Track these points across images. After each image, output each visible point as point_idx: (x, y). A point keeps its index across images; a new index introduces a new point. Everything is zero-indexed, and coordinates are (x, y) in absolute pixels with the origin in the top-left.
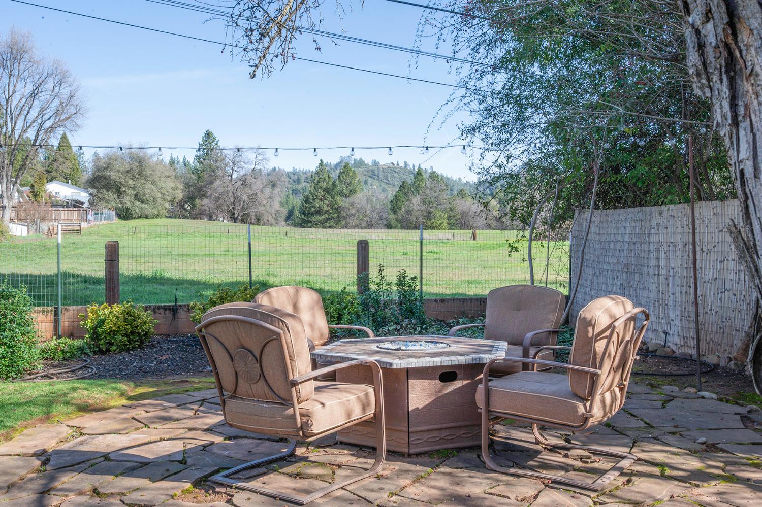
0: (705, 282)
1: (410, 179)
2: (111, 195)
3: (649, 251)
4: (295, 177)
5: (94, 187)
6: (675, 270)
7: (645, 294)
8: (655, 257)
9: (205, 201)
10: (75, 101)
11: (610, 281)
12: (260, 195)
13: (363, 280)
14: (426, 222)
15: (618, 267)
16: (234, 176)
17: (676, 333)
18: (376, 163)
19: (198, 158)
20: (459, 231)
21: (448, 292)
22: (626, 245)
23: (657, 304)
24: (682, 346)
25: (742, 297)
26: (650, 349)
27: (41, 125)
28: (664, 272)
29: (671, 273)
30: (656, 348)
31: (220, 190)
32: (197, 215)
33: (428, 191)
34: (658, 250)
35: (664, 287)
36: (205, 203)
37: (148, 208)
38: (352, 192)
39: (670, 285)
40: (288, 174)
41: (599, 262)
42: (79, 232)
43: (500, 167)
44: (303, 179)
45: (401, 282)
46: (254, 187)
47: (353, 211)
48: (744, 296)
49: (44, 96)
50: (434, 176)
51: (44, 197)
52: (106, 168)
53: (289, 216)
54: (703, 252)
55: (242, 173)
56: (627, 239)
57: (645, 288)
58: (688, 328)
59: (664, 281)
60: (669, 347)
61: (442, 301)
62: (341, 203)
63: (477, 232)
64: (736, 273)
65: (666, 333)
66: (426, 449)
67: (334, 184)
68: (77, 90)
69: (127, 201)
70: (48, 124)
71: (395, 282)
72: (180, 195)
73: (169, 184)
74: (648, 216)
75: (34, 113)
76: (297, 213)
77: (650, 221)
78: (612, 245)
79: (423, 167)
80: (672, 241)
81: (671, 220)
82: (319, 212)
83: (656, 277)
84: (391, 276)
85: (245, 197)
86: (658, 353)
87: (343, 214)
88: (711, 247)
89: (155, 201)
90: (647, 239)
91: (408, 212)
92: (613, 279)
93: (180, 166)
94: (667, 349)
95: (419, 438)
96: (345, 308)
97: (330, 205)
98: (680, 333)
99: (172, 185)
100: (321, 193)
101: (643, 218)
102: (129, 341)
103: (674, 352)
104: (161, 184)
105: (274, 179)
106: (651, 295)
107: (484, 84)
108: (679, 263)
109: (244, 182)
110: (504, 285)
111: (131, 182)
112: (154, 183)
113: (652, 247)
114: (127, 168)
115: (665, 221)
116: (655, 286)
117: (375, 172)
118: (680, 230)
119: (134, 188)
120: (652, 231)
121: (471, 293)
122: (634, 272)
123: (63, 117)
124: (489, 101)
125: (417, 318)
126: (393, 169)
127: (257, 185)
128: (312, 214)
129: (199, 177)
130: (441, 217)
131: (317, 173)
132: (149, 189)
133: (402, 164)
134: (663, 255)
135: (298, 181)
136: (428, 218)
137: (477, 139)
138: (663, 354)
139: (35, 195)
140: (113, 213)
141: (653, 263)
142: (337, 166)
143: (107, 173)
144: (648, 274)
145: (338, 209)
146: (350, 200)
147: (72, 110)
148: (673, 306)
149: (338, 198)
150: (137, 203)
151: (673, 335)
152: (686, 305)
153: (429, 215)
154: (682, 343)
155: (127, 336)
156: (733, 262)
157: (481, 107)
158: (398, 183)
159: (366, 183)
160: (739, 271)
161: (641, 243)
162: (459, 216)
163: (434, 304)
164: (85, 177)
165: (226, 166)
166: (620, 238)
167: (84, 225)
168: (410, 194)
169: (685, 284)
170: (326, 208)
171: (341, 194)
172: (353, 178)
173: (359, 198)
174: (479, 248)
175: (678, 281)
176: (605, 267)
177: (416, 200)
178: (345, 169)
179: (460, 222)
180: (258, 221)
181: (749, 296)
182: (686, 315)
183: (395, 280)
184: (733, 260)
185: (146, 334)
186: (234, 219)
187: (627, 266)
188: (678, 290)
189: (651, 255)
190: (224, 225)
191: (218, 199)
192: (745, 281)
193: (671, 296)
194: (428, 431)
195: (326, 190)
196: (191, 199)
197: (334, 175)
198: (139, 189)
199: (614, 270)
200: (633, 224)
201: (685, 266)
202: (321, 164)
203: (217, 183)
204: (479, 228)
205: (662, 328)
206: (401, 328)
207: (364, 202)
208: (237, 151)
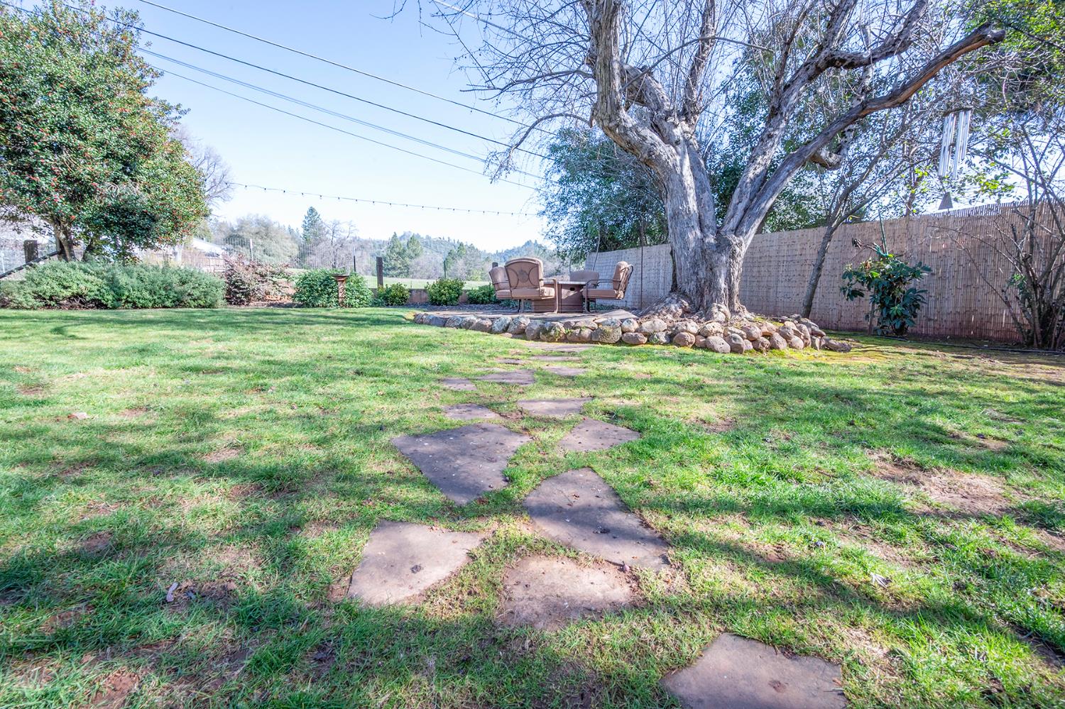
1: (455, 249)
5: (231, 243)
9: (313, 257)
16: (334, 240)
18: (428, 237)
19: (304, 227)
31: (324, 250)
33: (468, 257)
38: (417, 255)
44: (383, 244)
46: (350, 248)
47: (418, 268)
50: (472, 247)
52: (239, 230)
55: (340, 238)
62: (409, 263)
67: (404, 249)
69: (259, 255)
72: (296, 252)
73: (287, 244)
82: (394, 268)
85: (343, 256)
87: (411, 270)
89: (279, 256)
91: (456, 270)
93: (295, 233)
97: (401, 264)
99: (290, 245)
100: (394, 256)
104: (282, 244)
105: (362, 246)
109: (342, 245)
111: (259, 242)
112: (277, 243)
114: (256, 230)
117: (428, 243)
119: (262, 246)
126: (440, 242)
127: (352, 247)
128: (390, 269)
129: (307, 240)
131: (392, 241)
132: (273, 247)
133: (446, 239)
136: (469, 274)
137: (545, 217)
142: (406, 238)
143: (240, 233)
145: (407, 267)
146: (416, 260)
149: (407, 259)
150: (266, 256)
165: (327, 233)
168: (456, 258)
170: (399, 266)
171: (410, 257)
172: (416, 246)
173: (422, 260)
177: (460, 262)
178: (413, 240)
191: (324, 257)
195: (399, 253)
197: (404, 242)
198: (267, 246)
203: (322, 245)
207: (425, 263)
208: (336, 224)
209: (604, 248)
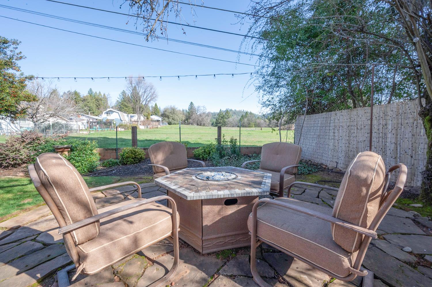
0: (358, 142)
1: (244, 114)
2: (166, 119)
3: (329, 130)
4: (214, 114)
5: (162, 117)
6: (342, 137)
7: (327, 146)
8: (332, 132)
9: (190, 120)
10: (155, 93)
11: (311, 142)
12: (204, 119)
13: (219, 139)
14: (249, 125)
15: (315, 136)
16: (198, 114)
17: (342, 163)
18: (235, 110)
19: (189, 109)
20: (257, 128)
21: (252, 145)
22: (319, 128)
23: (332, 151)
24: (345, 168)
25: (380, 149)
26: (330, 169)
27: (147, 100)
28: (337, 138)
29: (340, 138)
30: (332, 168)
31: (194, 117)
32: (189, 124)
33: (249, 117)
34: (334, 129)
35: (336, 144)
36: (190, 121)
37: (176, 122)
38: (229, 118)
39: (339, 143)
40: (212, 114)
41: (306, 135)
42: (157, 128)
43: (269, 101)
44: (216, 114)
45: (231, 141)
46: (203, 116)
47: (229, 123)
48: (382, 149)
49: (148, 92)
50: (251, 113)
51: (150, 119)
52: (165, 112)
53: (212, 124)
54: (358, 129)
55: (200, 113)
56: (319, 125)
57: (327, 144)
58: (348, 161)
59: (337, 141)
60: (338, 168)
61: (247, 148)
63: (262, 128)
64: (377, 138)
65: (337, 163)
66: (215, 250)
67: (224, 116)
68: (156, 90)
69: (170, 120)
70: (148, 100)
71: (229, 141)
72: (184, 119)
73: (181, 116)
74: (329, 116)
75: (145, 97)
76: (214, 123)
77: (330, 118)
78: (312, 128)
79: (248, 111)
80: (341, 125)
81: (341, 117)
83: (333, 140)
84: (228, 139)
85: (201, 119)
86: (333, 170)
88: (362, 127)
89: (177, 120)
90: (329, 125)
91: (244, 123)
92: (312, 140)
93: (185, 112)
94: (337, 169)
95: (209, 243)
96: (211, 150)
97: (223, 121)
98: (344, 163)
99: (182, 116)
100: (220, 118)
101: (327, 117)
102: (134, 161)
103: (341, 171)
104: (179, 116)
105: (208, 114)
106: (330, 147)
107: (264, 70)
108: (344, 134)
109: (200, 115)
110: (270, 143)
111: (171, 115)
112: (177, 115)
113: (331, 128)
114: (170, 111)
115: (338, 117)
116: (332, 144)
117: (235, 113)
118: (346, 120)
119: (172, 117)
120: (331, 122)
121: (259, 145)
122: (322, 138)
123: (152, 98)
124: (266, 77)
125: (236, 154)
126: (240, 112)
127: (204, 116)
128: (218, 124)
129: (189, 114)
130: (252, 124)
131: (220, 113)
132: (176, 117)
133: (242, 110)
134: (336, 131)
135: (215, 115)
138: (336, 171)
139: (148, 119)
140: (167, 123)
141: (332, 134)
142: (225, 111)
143: (165, 113)
144: (329, 139)
145: (225, 122)
146: (228, 119)
147: (155, 96)
148: (340, 152)
149: (225, 119)
150: (173, 121)
151: (340, 164)
152: (347, 152)
153: (249, 124)
154: (345, 167)
155: (134, 159)
156: (376, 133)
157: (263, 80)
158: (241, 115)
159: (233, 115)
160: (379, 137)
161: (326, 127)
162: (257, 124)
163: (244, 149)
164: (160, 114)
165: (196, 111)
166: (316, 125)
167: (159, 126)
168: (244, 118)
169: (347, 143)
170: (222, 122)
171: (226, 118)
172: (229, 114)
173: (231, 119)
174: (263, 132)
175: (344, 141)
176: (309, 136)
177: (246, 120)
178: (227, 111)
179: (258, 125)
180: (204, 125)
181: (385, 148)
182: (347, 155)
183: (229, 140)
184: (375, 132)
185: (141, 158)
186: (198, 125)
187: (319, 136)
188: (344, 145)
189: (331, 131)
190: (195, 126)
191: (193, 120)
192: (382, 142)
193: (340, 148)
194: (216, 238)
195: (222, 117)
196: (187, 119)
197: (224, 113)
198: (173, 117)
199: (313, 137)
200: (322, 119)
201: (348, 135)
202: (221, 110)
203: (193, 115)
204: (263, 127)
205: (334, 160)
206: (231, 158)
207: (232, 120)
208: (199, 107)
209: (313, 110)
